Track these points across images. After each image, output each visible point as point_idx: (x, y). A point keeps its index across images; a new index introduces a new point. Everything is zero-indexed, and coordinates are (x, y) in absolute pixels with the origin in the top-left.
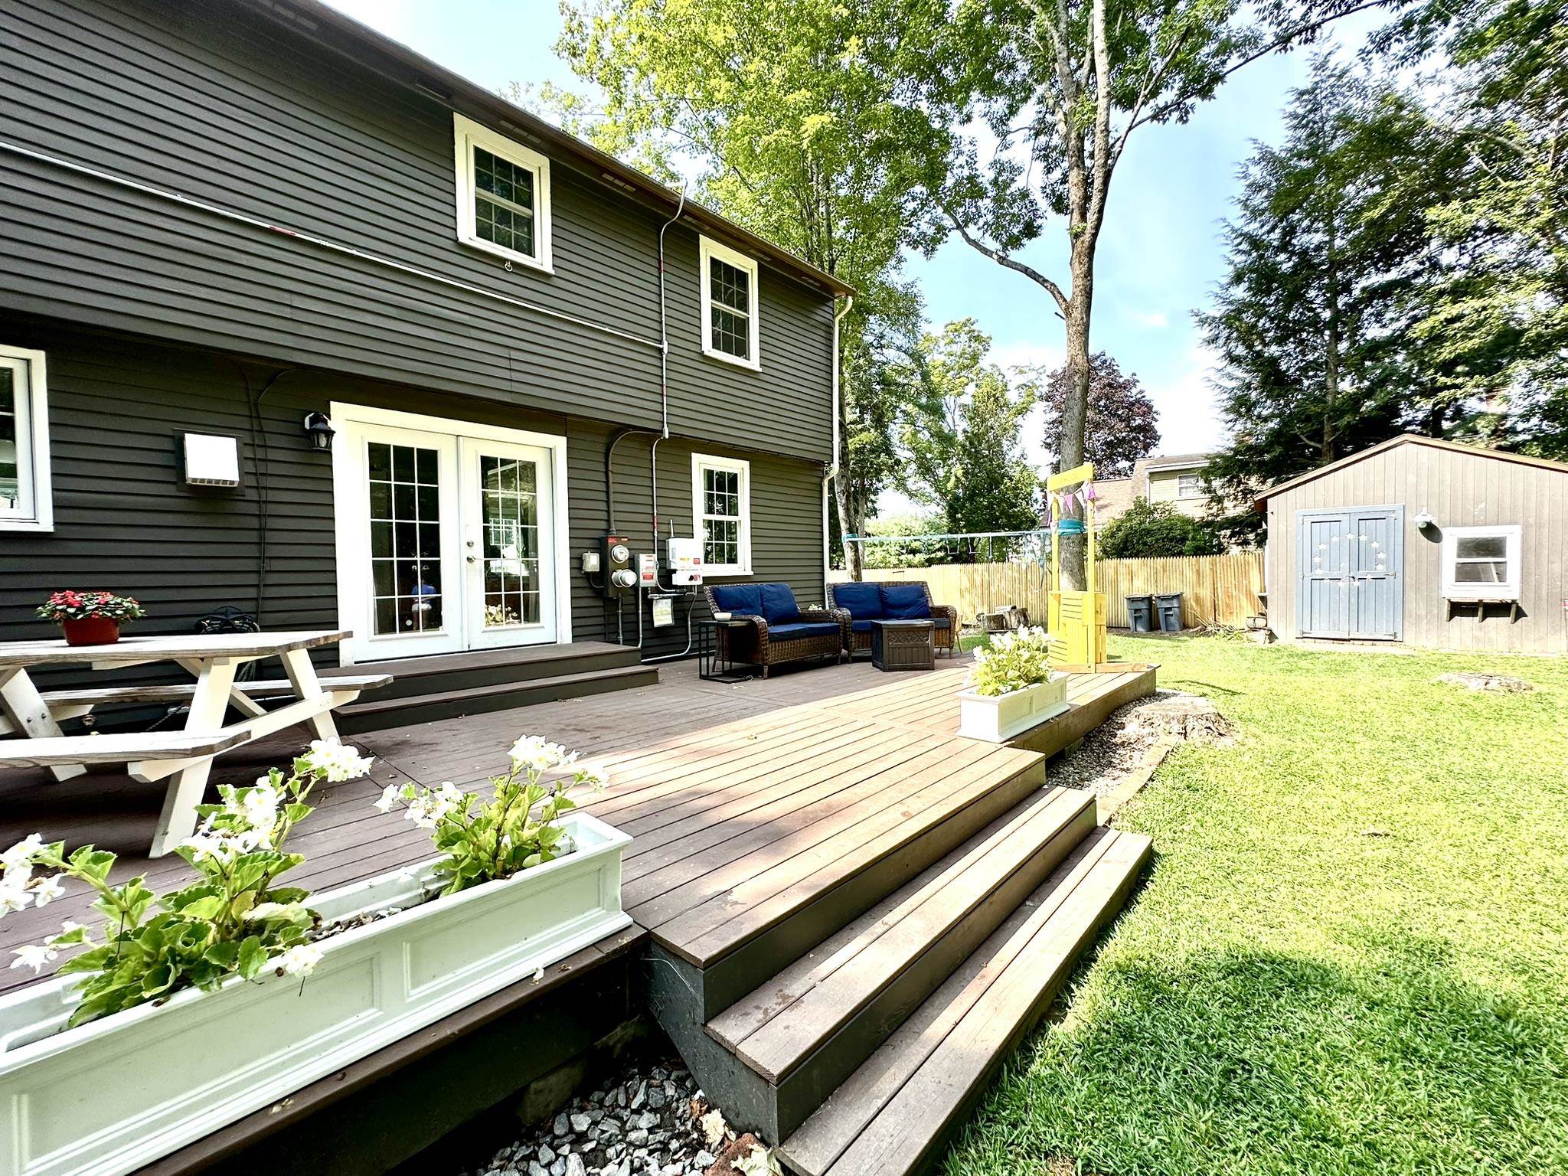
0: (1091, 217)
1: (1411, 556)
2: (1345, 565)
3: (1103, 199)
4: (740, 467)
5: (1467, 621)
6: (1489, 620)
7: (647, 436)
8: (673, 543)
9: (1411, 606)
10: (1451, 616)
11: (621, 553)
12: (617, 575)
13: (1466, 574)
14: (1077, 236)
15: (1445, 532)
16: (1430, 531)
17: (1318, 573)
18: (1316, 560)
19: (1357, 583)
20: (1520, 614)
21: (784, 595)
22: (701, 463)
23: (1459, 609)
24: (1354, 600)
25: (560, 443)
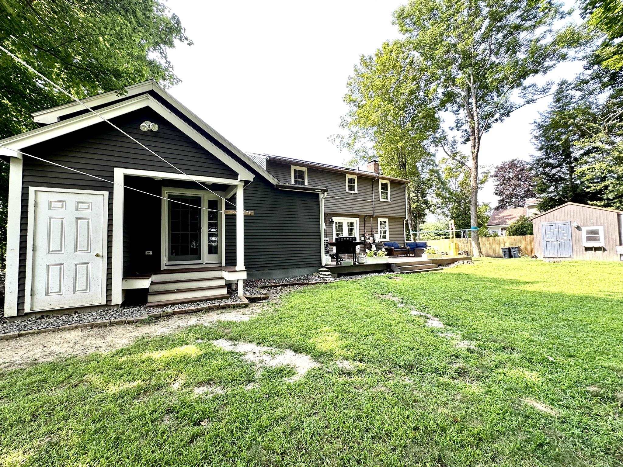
0: (476, 149)
1: (573, 234)
2: (555, 237)
3: (479, 145)
4: (387, 220)
5: (591, 252)
6: (597, 252)
7: (371, 216)
8: (375, 235)
9: (575, 248)
10: (586, 251)
11: (367, 237)
12: (367, 241)
13: (589, 239)
14: (473, 153)
15: (582, 228)
16: (578, 228)
17: (548, 240)
18: (547, 236)
19: (559, 242)
20: (605, 250)
21: (396, 244)
22: (379, 220)
23: (587, 249)
24: (558, 247)
25: (358, 219)
